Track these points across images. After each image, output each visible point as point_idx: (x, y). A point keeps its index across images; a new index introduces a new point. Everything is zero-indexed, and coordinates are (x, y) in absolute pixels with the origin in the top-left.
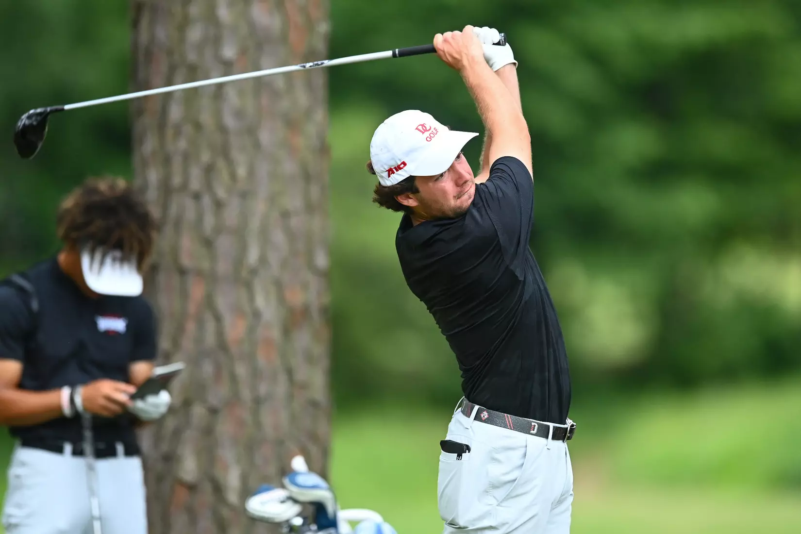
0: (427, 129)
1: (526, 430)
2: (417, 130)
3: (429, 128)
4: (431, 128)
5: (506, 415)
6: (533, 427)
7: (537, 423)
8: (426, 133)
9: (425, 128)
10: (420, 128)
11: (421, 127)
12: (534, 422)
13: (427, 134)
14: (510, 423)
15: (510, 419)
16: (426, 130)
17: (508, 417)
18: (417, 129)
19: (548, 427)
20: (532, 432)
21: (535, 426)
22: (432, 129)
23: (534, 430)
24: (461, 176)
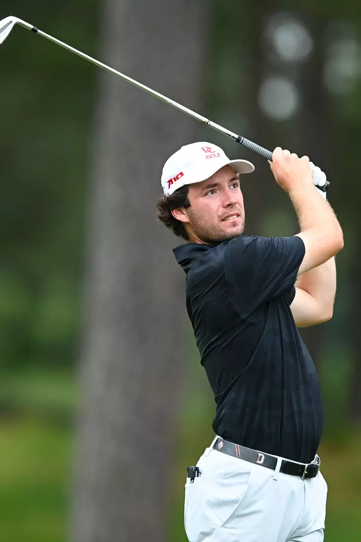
0: (211, 151)
1: (253, 460)
3: (213, 151)
5: (236, 444)
6: (259, 457)
7: (264, 455)
10: (206, 149)
12: (261, 453)
13: (209, 154)
14: (238, 453)
15: (239, 449)
17: (237, 446)
19: (277, 459)
20: (258, 462)
21: (261, 457)
22: (216, 153)
23: (260, 460)
24: (228, 198)
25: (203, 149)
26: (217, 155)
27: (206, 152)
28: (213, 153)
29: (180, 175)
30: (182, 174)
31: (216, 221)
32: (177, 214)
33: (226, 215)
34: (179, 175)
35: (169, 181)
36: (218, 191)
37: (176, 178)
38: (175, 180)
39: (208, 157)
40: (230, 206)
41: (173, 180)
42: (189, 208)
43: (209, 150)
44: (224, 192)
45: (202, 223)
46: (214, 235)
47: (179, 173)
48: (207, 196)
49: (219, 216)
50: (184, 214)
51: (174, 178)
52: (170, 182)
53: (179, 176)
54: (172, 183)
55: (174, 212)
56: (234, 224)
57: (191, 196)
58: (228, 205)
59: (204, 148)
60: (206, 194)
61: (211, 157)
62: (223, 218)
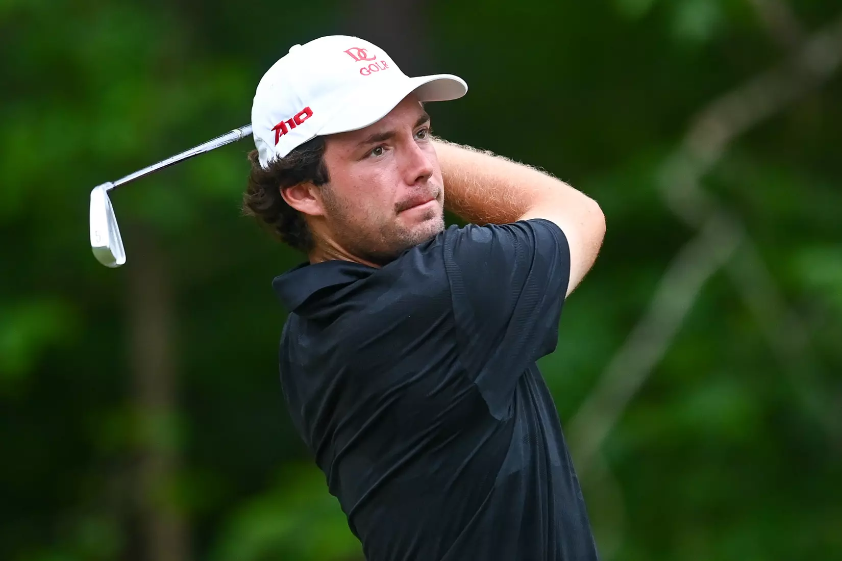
0: (367, 58)
2: (346, 53)
3: (373, 57)
4: (375, 58)
8: (362, 61)
9: (363, 55)
10: (355, 52)
11: (357, 51)
13: (365, 64)
16: (365, 58)
18: (348, 52)
22: (378, 60)
24: (414, 161)
26: (382, 66)
27: (357, 60)
28: (373, 62)
29: (305, 115)
30: (308, 112)
31: (389, 213)
32: (294, 198)
34: (301, 114)
35: (277, 128)
36: (392, 148)
37: (295, 122)
38: (292, 126)
39: (364, 71)
40: (420, 181)
41: (287, 125)
42: (324, 185)
43: (362, 55)
44: (403, 147)
45: (356, 218)
47: (301, 110)
48: (367, 160)
50: (313, 198)
51: (290, 122)
52: (280, 129)
53: (302, 117)
54: (285, 132)
55: (288, 192)
56: (427, 215)
57: (331, 158)
58: (417, 179)
59: (351, 51)
60: (366, 156)
61: (370, 71)
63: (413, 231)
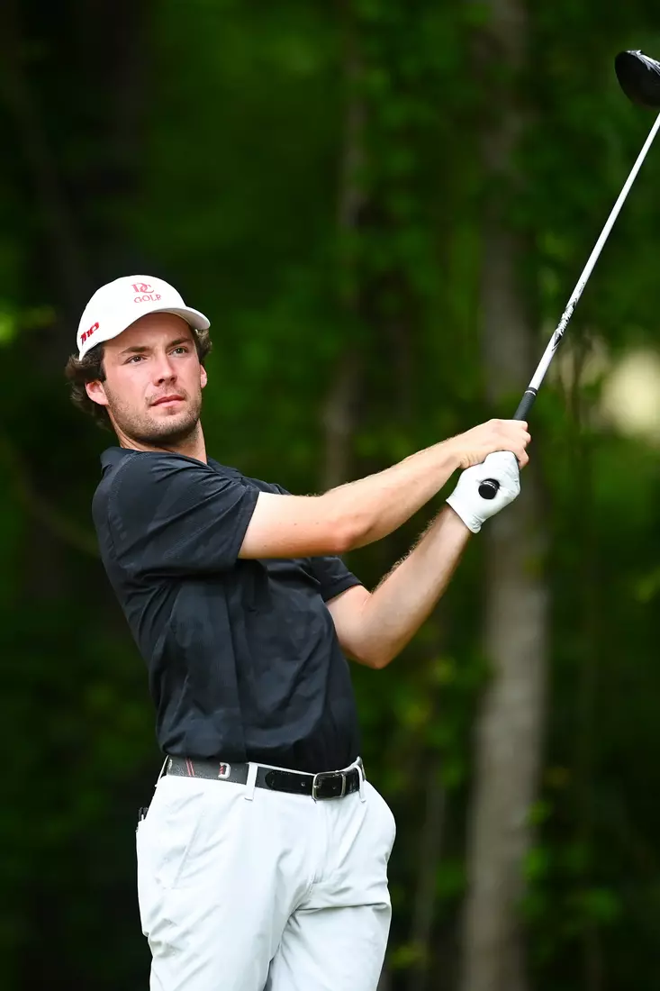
25: (134, 286)
26: (154, 297)
27: (137, 291)
28: (148, 294)
29: (95, 328)
30: (97, 325)
31: (141, 406)
32: (92, 391)
33: (158, 399)
34: (93, 327)
36: (149, 358)
37: (90, 332)
38: (89, 335)
39: (138, 300)
40: (163, 384)
41: (86, 335)
42: (104, 382)
43: (145, 287)
44: (156, 359)
46: (140, 427)
47: (94, 324)
48: (129, 364)
49: (147, 399)
50: (101, 392)
51: (88, 332)
52: (84, 338)
55: (88, 387)
56: (171, 412)
58: (161, 381)
60: (128, 362)
61: (142, 299)
62: (153, 402)
63: (160, 422)
